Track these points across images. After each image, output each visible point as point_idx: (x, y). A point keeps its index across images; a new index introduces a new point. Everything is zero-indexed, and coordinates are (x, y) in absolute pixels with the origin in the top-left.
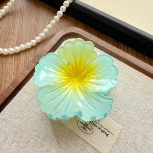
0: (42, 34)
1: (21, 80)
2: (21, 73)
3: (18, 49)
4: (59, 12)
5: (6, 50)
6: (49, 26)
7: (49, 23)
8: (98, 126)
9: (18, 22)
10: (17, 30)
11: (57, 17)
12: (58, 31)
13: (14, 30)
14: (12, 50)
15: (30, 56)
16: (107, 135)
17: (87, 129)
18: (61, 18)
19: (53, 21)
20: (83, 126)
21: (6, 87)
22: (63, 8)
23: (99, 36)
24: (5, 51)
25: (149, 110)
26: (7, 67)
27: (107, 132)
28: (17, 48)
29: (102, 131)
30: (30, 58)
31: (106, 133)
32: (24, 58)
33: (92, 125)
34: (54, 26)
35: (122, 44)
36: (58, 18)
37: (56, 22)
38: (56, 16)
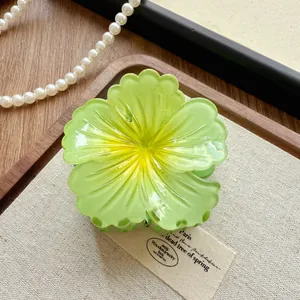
0: (80, 68)
1: (35, 157)
2: (37, 144)
3: (30, 96)
4: (113, 24)
5: (7, 98)
6: (94, 52)
7: (93, 47)
8: (189, 250)
9: (32, 45)
10: (31, 58)
11: (109, 35)
12: (110, 62)
13: (23, 60)
14: (19, 99)
15: (55, 110)
16: (206, 269)
17: (165, 256)
18: (117, 37)
19: (100, 42)
20: (157, 250)
21: (6, 171)
22: (121, 17)
23: (191, 73)
24: (7, 100)
25: (289, 220)
26: (10, 132)
27: (206, 263)
28: (29, 94)
29: (196, 261)
30: (54, 115)
31: (203, 265)
32: (42, 114)
33: (175, 248)
34: (102, 52)
35: (236, 89)
36: (112, 36)
37: (108, 46)
38: (107, 34)
